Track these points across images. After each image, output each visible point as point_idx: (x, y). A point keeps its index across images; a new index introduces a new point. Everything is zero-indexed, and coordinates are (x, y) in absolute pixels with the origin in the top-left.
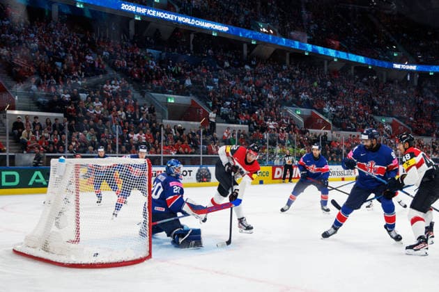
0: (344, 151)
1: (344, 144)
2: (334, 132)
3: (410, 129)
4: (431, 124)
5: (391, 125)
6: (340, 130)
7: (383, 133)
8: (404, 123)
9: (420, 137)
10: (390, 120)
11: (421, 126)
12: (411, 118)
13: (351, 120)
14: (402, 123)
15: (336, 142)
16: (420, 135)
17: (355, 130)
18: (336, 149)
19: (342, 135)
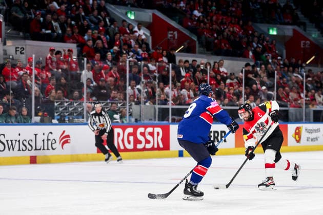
0: (35, 89)
1: (35, 72)
2: (9, 43)
3: (195, 38)
4: (241, 27)
5: (149, 26)
6: (25, 38)
7: (130, 46)
8: (180, 23)
9: (218, 59)
10: (147, 15)
11: (220, 32)
12: (196, 13)
13: (52, 12)
14: (173, 24)
15: (14, 66)
16: (217, 53)
17: (61, 39)
18: (15, 83)
19: (28, 50)
